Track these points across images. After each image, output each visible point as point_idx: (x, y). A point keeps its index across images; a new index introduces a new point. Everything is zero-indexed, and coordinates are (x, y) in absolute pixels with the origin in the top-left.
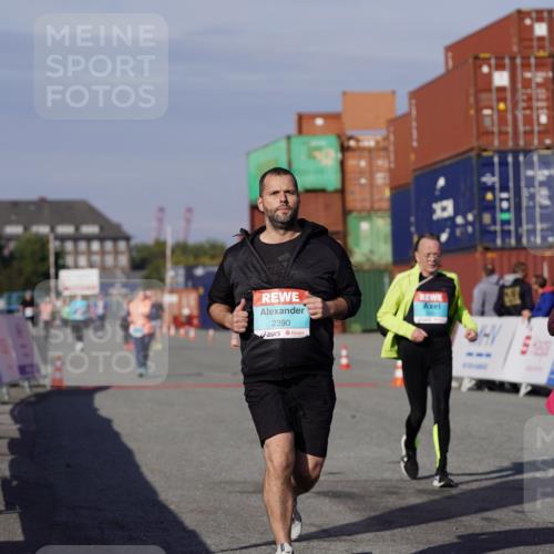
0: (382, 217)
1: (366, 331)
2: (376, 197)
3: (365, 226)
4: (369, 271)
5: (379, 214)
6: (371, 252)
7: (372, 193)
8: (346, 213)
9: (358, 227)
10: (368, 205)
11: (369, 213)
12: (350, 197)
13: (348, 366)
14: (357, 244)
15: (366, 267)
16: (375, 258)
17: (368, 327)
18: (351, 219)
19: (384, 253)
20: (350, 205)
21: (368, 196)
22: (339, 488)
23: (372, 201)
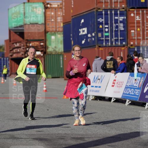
0: (60, 34)
1: (53, 78)
2: (57, 27)
3: (53, 37)
4: (55, 55)
5: (59, 33)
6: (56, 47)
7: (56, 26)
8: (46, 32)
9: (51, 38)
10: (54, 29)
11: (55, 32)
12: (47, 26)
13: (46, 91)
14: (50, 45)
15: (53, 53)
16: (57, 50)
17: (54, 76)
18: (48, 35)
19: (60, 48)
20: (47, 29)
21: (54, 26)
22: (42, 137)
23: (56, 28)
